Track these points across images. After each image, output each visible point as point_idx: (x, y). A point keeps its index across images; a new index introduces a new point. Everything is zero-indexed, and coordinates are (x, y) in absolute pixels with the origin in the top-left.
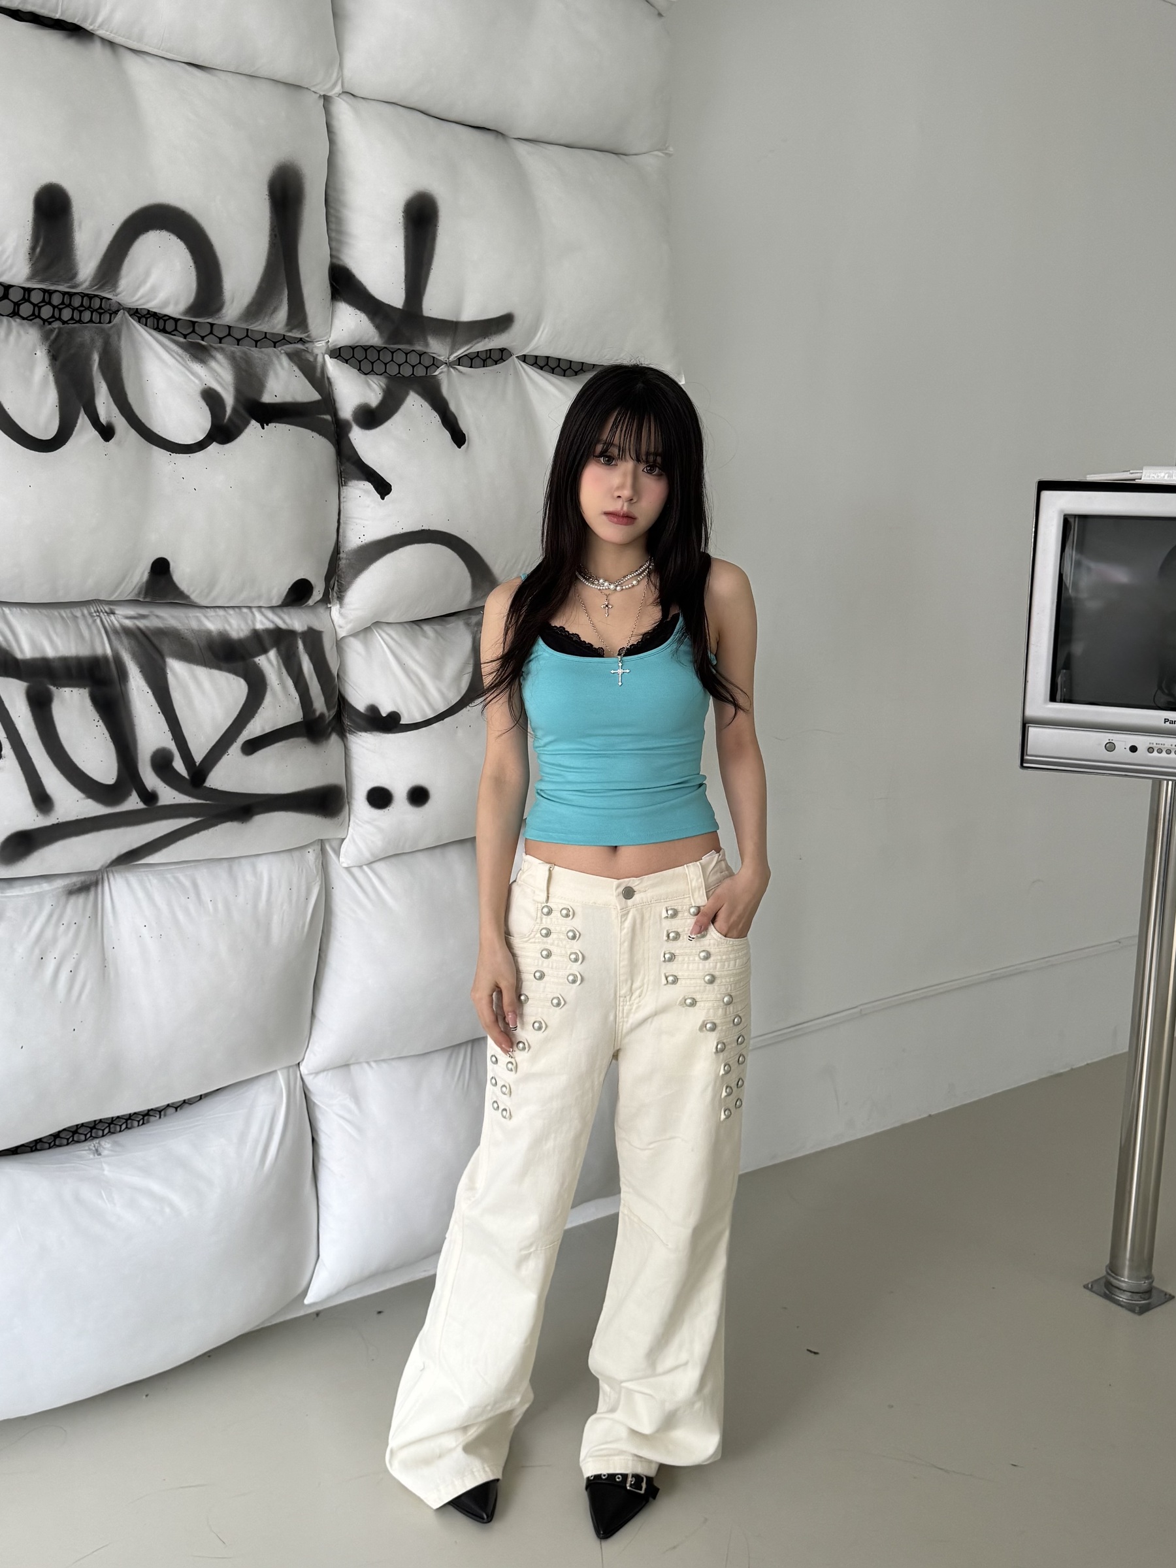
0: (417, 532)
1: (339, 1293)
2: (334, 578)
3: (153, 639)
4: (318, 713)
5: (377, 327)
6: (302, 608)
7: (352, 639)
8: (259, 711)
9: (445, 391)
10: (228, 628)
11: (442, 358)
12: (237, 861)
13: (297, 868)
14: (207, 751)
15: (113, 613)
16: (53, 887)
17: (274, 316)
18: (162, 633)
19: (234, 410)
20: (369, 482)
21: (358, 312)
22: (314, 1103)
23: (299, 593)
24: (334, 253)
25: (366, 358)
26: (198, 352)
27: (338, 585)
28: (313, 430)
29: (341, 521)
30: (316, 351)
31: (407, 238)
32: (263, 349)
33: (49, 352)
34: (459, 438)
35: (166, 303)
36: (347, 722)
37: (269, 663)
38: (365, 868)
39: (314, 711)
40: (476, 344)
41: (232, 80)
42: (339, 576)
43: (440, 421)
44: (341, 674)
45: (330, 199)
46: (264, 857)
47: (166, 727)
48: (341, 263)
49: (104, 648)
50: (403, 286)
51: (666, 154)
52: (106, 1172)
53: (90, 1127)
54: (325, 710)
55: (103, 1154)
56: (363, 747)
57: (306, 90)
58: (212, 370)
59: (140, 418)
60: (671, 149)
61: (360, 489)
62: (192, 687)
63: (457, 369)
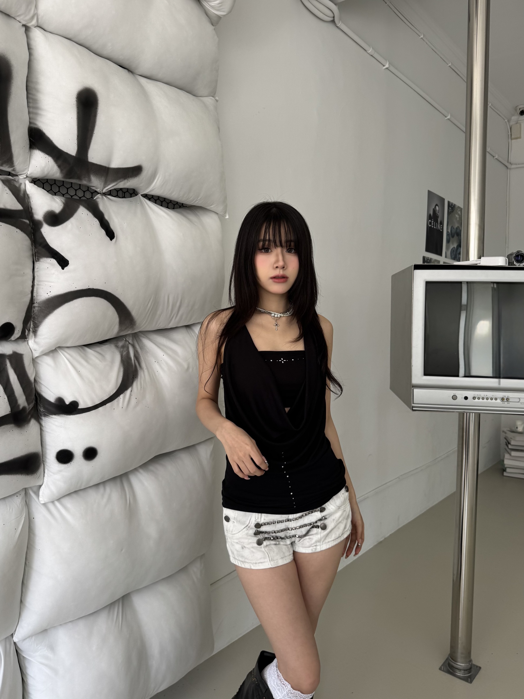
0: (86, 290)
2: (30, 321)
4: (21, 407)
5: (59, 167)
6: (9, 341)
11: (98, 190)
13: (9, 509)
21: (47, 156)
23: (6, 332)
24: (32, 121)
27: (33, 324)
28: (18, 228)
29: (35, 283)
31: (78, 113)
34: (111, 234)
36: (42, 410)
38: (56, 502)
39: (18, 406)
40: (119, 183)
42: (34, 318)
43: (99, 223)
44: (38, 379)
45: (29, 87)
48: (36, 126)
50: (76, 142)
54: (26, 404)
56: (52, 424)
57: (13, 19)
61: (49, 263)
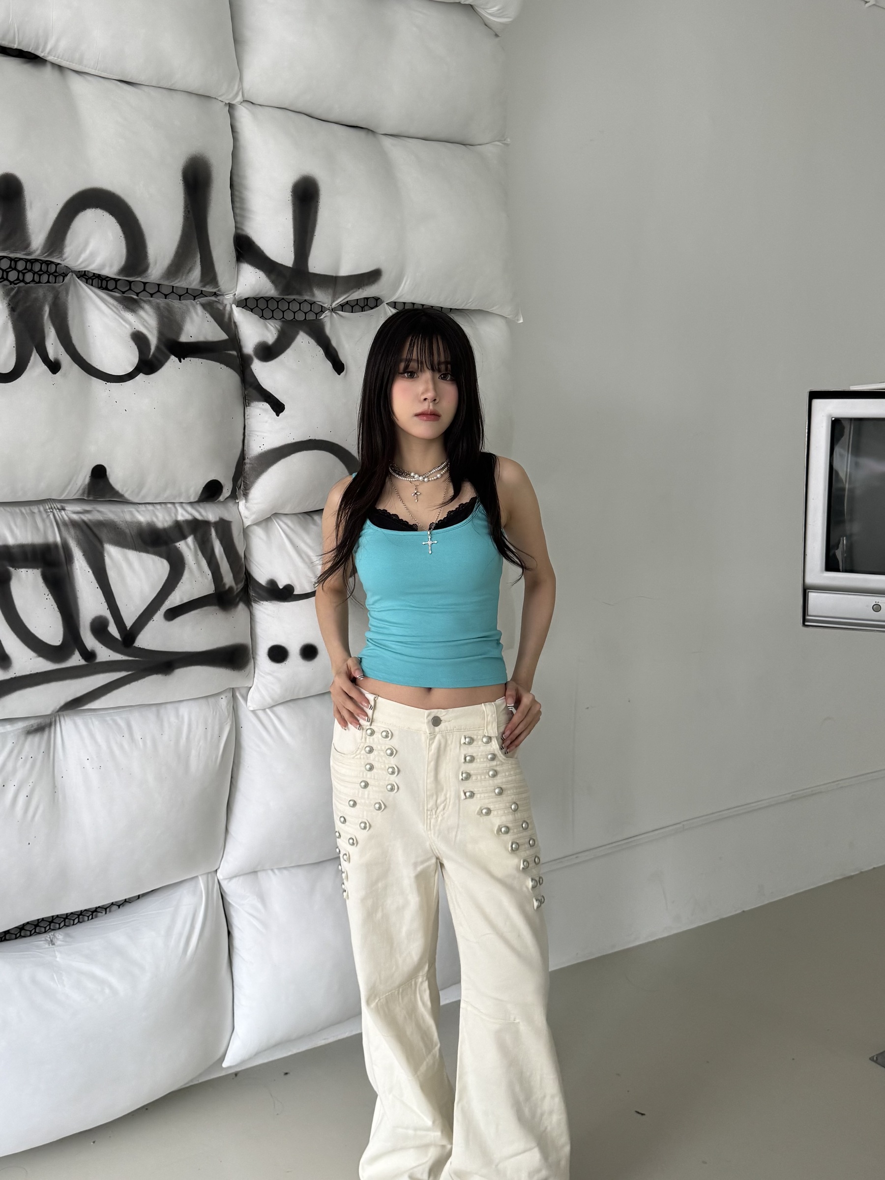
0: (305, 441)
1: (250, 1059)
2: (241, 479)
3: (95, 530)
4: (227, 587)
5: (273, 282)
6: (215, 503)
7: (255, 527)
8: (179, 585)
9: (328, 331)
10: (155, 519)
11: (325, 305)
12: (163, 706)
13: (212, 710)
14: (136, 618)
15: (64, 509)
16: (15, 728)
17: (190, 275)
18: (101, 524)
19: (157, 348)
20: (267, 402)
21: (257, 270)
22: (229, 903)
23: (212, 491)
24: (238, 225)
25: (267, 307)
26: (130, 303)
27: (244, 484)
28: (221, 363)
29: (246, 434)
30: (225, 302)
31: (294, 212)
32: (183, 301)
33: (9, 305)
34: (339, 367)
35: (103, 266)
36: (252, 593)
37: (187, 547)
38: (268, 710)
39: (224, 585)
40: (352, 294)
41: (153, 93)
42: (245, 477)
43: (324, 354)
44: (247, 555)
45: (235, 183)
46: (185, 703)
47: (103, 599)
48: (244, 233)
49: (54, 536)
50: (292, 249)
51: (505, 144)
52: (58, 959)
53: (49, 922)
54: (233, 584)
55: (56, 944)
56: (264, 613)
57: (214, 100)
58: (141, 318)
59: (82, 356)
60: (509, 140)
61: (261, 408)
62: (124, 565)
63: (338, 314)
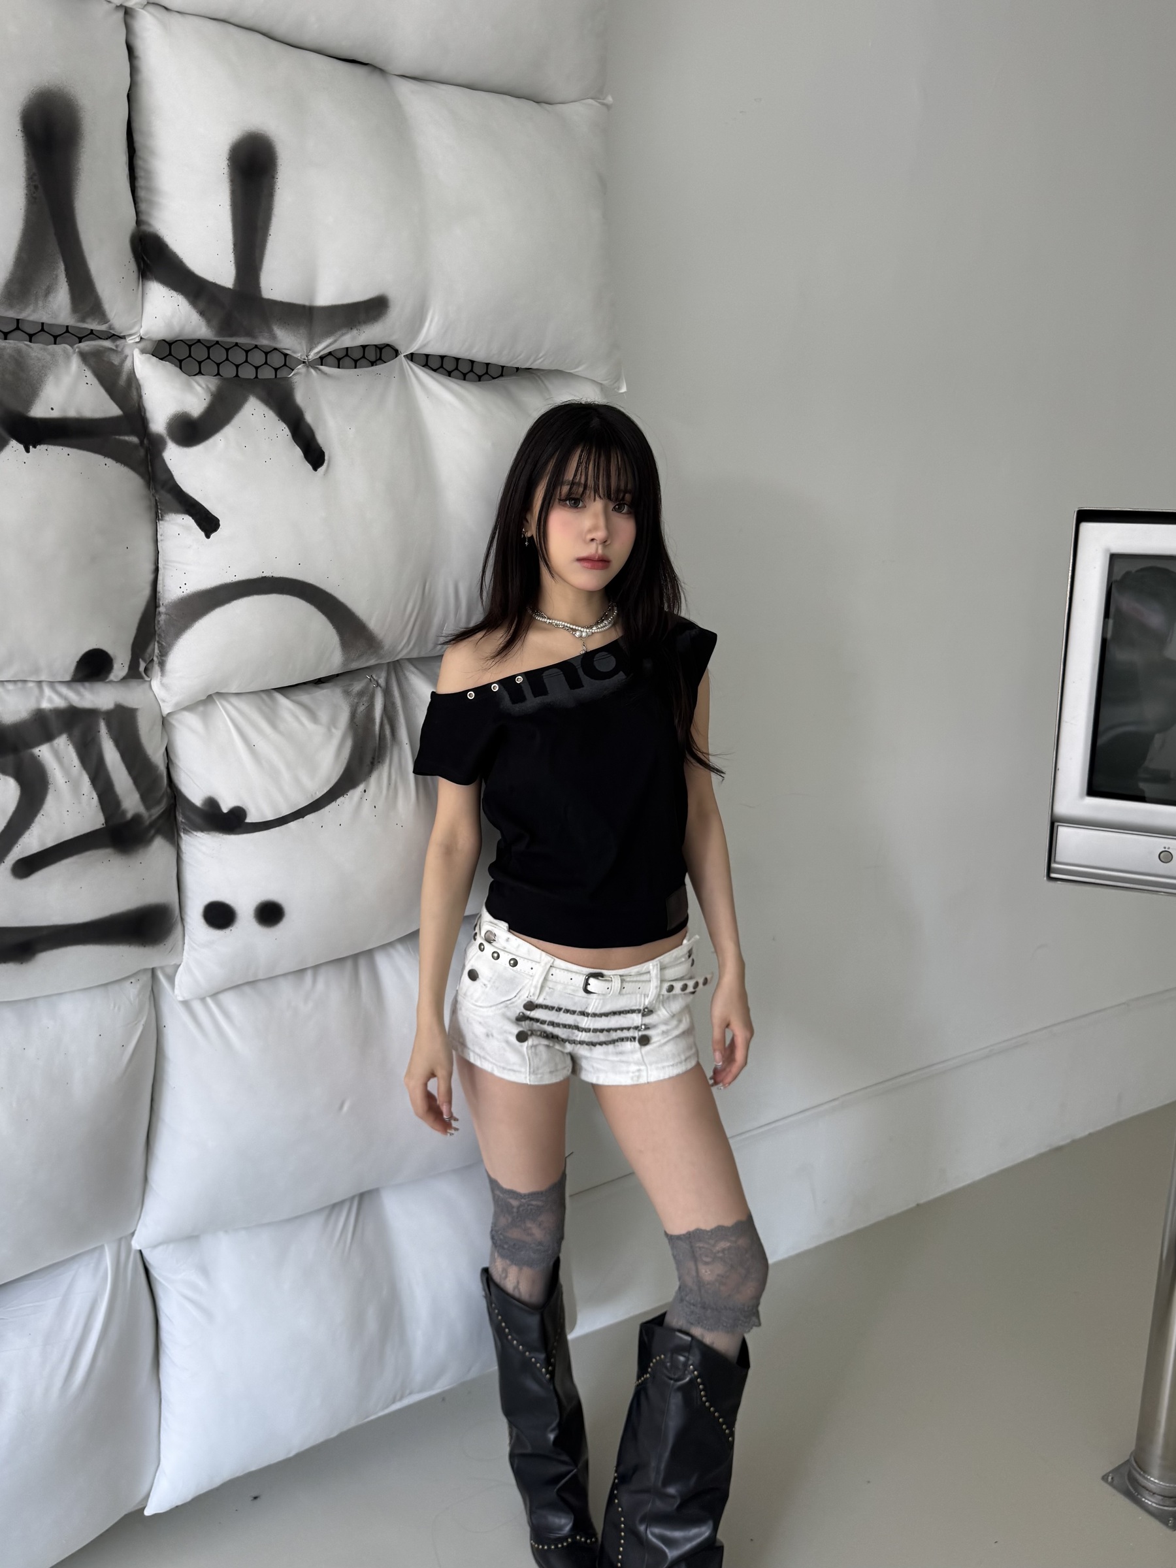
0: (254, 580)
2: (151, 640)
5: (204, 313)
6: (103, 683)
8: (37, 818)
9: (300, 397)
11: (298, 355)
13: (112, 1005)
17: (50, 298)
20: (190, 515)
21: (174, 294)
23: (95, 665)
24: (143, 217)
27: (159, 648)
28: (107, 455)
29: (160, 566)
30: (127, 349)
31: (234, 193)
32: (44, 346)
34: (315, 457)
36: (180, 818)
37: (55, 753)
38: (208, 1000)
40: (341, 337)
42: (159, 635)
43: (289, 434)
44: (172, 757)
45: (138, 145)
46: (65, 997)
48: (151, 230)
50: (232, 257)
51: (603, 103)
54: (142, 810)
56: (199, 850)
60: (610, 98)
61: (180, 525)
63: (320, 370)
